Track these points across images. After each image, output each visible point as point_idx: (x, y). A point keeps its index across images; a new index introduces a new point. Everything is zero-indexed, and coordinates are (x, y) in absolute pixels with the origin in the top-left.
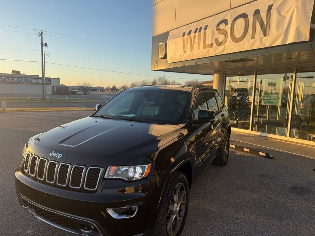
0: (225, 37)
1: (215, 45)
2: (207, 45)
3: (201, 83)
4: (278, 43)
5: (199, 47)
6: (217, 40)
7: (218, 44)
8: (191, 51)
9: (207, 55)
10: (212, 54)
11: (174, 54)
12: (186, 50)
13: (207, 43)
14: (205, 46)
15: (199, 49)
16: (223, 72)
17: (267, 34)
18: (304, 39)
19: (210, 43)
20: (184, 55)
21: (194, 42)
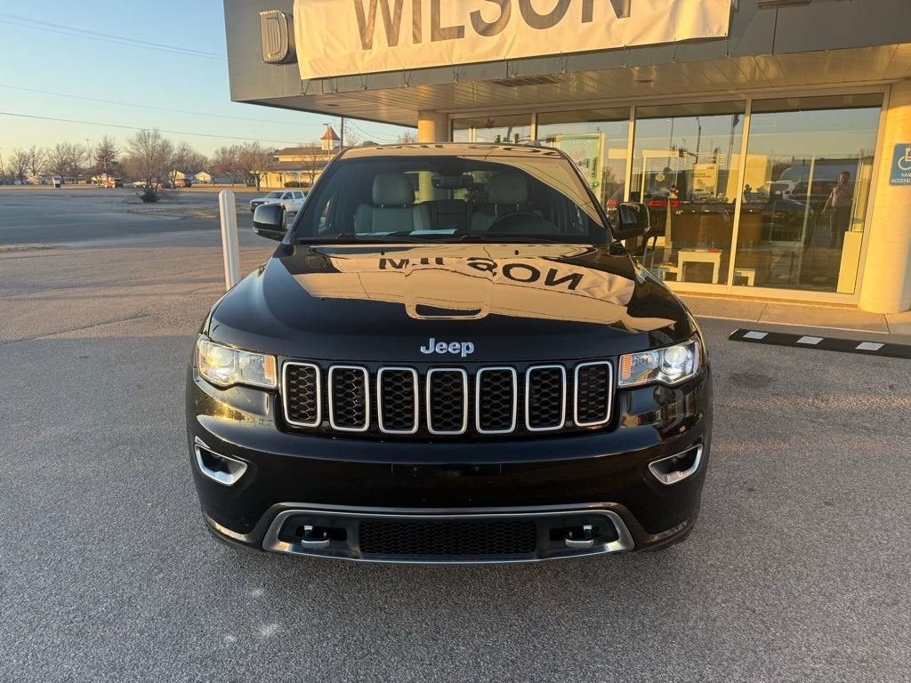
0: (503, 8)
1: (470, 31)
2: (444, 29)
3: (275, 154)
4: (653, 38)
5: (416, 32)
6: (476, 17)
7: (481, 28)
8: (389, 46)
9: (447, 60)
10: (461, 58)
11: (325, 50)
12: (371, 41)
13: (444, 24)
14: (438, 33)
15: (416, 39)
16: (443, 114)
17: (626, 12)
18: (715, 31)
19: (455, 24)
20: (363, 57)
21: (400, 18)
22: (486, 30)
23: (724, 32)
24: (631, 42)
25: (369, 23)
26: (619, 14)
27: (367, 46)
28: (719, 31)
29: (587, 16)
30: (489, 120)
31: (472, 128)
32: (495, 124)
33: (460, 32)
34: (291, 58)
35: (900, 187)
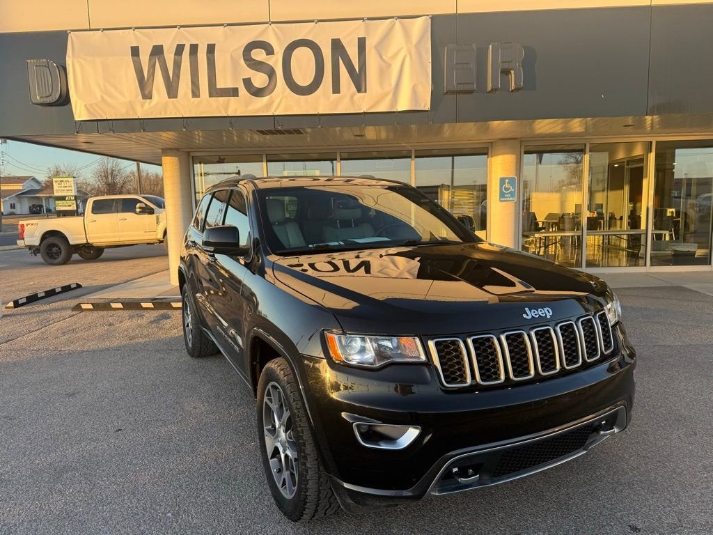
0: (270, 77)
1: (243, 91)
2: (220, 89)
4: (383, 108)
5: (195, 89)
6: (248, 83)
7: (254, 91)
8: (169, 98)
9: (224, 112)
10: (236, 111)
11: (102, 98)
12: (151, 92)
13: (221, 84)
14: (215, 92)
15: (196, 93)
16: (186, 152)
17: (363, 89)
18: (422, 106)
19: (230, 85)
20: (142, 106)
21: (179, 77)
22: (258, 93)
23: (428, 107)
24: (368, 109)
25: (148, 79)
26: (359, 91)
27: (147, 95)
28: (425, 106)
29: (336, 89)
30: (220, 158)
31: (200, 163)
32: (225, 161)
33: (234, 92)
34: (64, 100)
35: (505, 203)
